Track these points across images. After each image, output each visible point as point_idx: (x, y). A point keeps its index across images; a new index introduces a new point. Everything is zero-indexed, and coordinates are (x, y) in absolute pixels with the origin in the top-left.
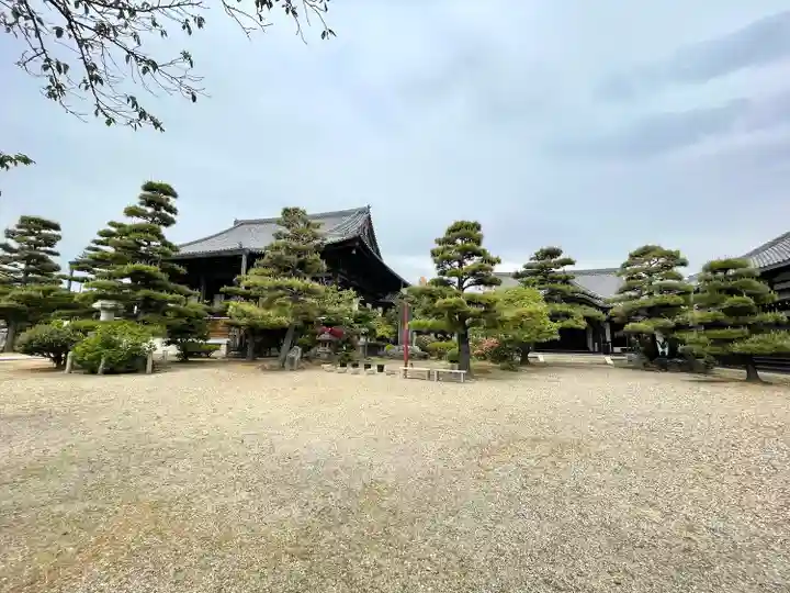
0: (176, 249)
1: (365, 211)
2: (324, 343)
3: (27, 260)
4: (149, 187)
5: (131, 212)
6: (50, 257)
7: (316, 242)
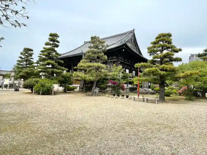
0: (60, 55)
1: (133, 32)
2: (109, 87)
3: (26, 61)
4: (51, 35)
5: (47, 44)
6: (31, 60)
7: (103, 48)
